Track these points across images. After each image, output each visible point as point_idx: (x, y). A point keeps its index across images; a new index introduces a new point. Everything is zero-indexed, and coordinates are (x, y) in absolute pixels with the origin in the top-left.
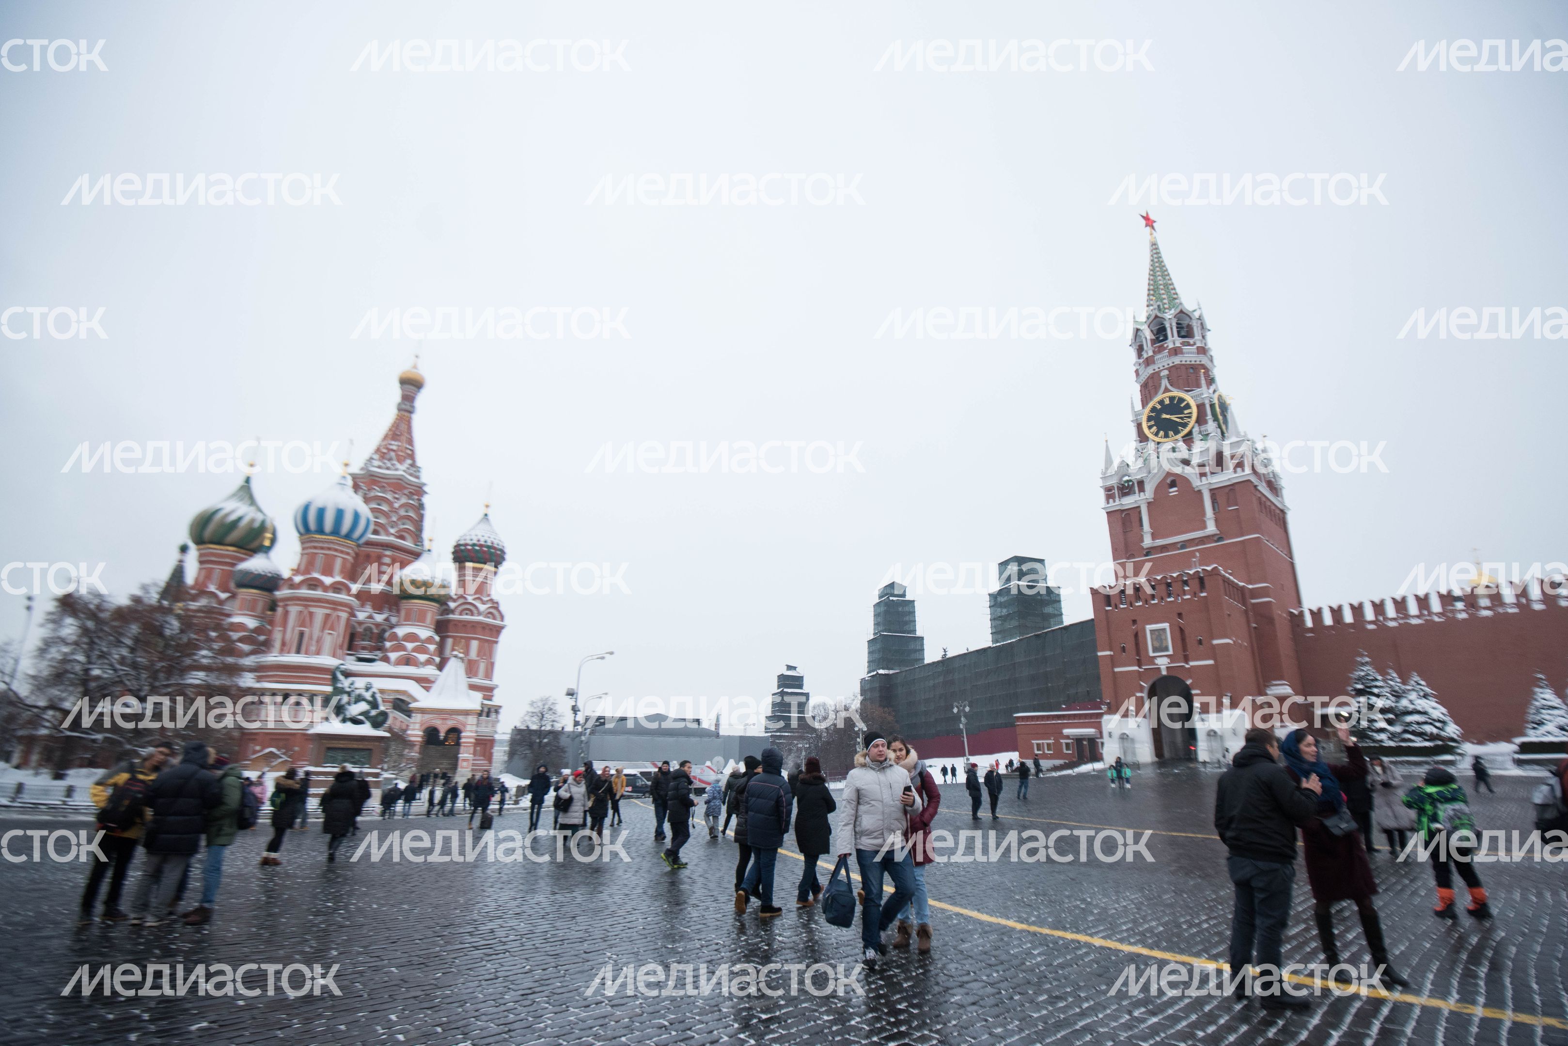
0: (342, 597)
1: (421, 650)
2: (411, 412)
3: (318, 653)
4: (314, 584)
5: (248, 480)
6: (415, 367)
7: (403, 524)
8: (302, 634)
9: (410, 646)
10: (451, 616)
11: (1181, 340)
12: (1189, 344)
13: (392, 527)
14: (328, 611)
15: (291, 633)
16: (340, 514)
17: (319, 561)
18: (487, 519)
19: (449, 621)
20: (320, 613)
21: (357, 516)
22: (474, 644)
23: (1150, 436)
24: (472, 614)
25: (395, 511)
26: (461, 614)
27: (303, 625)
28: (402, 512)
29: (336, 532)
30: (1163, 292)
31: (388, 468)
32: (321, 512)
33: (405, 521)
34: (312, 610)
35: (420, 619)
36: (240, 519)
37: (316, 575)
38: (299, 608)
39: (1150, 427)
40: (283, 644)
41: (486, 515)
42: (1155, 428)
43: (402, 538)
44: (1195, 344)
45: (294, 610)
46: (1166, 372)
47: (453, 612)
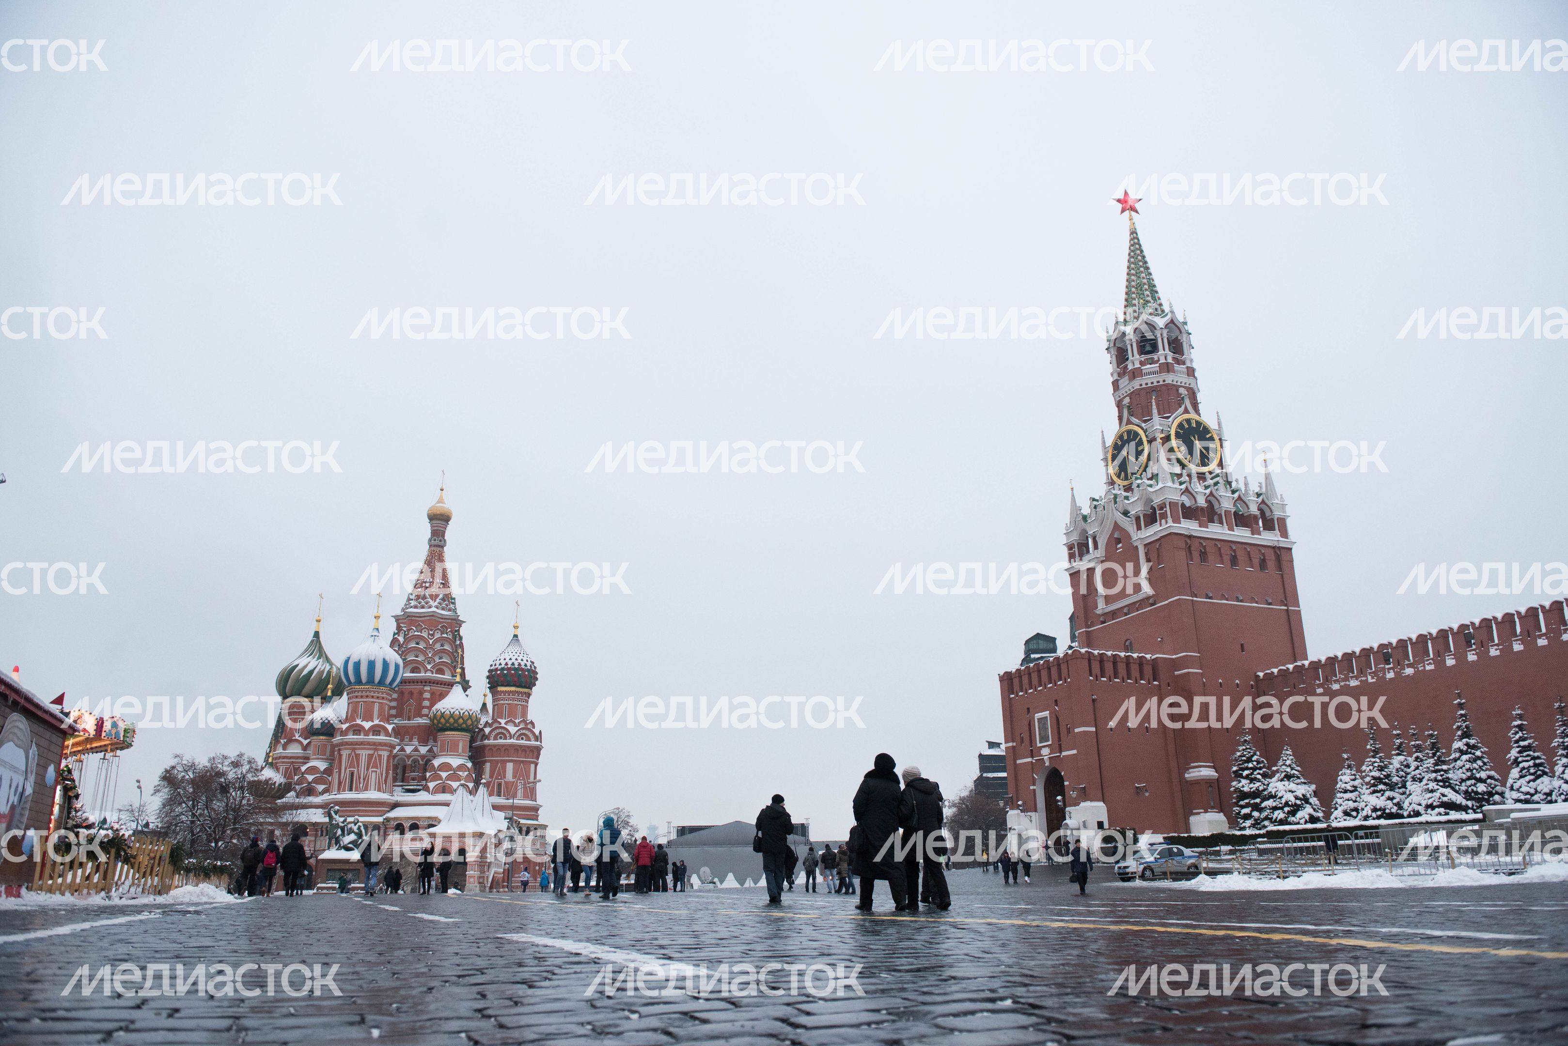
0: (382, 738)
1: (454, 777)
2: (442, 547)
3: (366, 789)
4: (358, 730)
5: (317, 634)
6: (441, 500)
7: (441, 658)
8: (352, 774)
9: (444, 775)
10: (486, 741)
11: (1143, 358)
12: (1152, 362)
13: (429, 663)
14: (371, 752)
15: (345, 774)
16: (372, 664)
17: (361, 709)
18: (518, 640)
19: (484, 746)
20: (364, 754)
21: (386, 664)
22: (510, 766)
23: (1115, 478)
24: (505, 738)
25: (429, 647)
26: (495, 738)
27: (352, 766)
28: (438, 647)
29: (370, 680)
30: (1134, 296)
31: (423, 607)
32: (357, 665)
33: (440, 655)
34: (358, 752)
35: (452, 749)
36: (312, 672)
37: (359, 721)
38: (348, 752)
40: (340, 783)
41: (516, 636)
43: (441, 671)
44: (1159, 360)
45: (345, 753)
47: (487, 737)
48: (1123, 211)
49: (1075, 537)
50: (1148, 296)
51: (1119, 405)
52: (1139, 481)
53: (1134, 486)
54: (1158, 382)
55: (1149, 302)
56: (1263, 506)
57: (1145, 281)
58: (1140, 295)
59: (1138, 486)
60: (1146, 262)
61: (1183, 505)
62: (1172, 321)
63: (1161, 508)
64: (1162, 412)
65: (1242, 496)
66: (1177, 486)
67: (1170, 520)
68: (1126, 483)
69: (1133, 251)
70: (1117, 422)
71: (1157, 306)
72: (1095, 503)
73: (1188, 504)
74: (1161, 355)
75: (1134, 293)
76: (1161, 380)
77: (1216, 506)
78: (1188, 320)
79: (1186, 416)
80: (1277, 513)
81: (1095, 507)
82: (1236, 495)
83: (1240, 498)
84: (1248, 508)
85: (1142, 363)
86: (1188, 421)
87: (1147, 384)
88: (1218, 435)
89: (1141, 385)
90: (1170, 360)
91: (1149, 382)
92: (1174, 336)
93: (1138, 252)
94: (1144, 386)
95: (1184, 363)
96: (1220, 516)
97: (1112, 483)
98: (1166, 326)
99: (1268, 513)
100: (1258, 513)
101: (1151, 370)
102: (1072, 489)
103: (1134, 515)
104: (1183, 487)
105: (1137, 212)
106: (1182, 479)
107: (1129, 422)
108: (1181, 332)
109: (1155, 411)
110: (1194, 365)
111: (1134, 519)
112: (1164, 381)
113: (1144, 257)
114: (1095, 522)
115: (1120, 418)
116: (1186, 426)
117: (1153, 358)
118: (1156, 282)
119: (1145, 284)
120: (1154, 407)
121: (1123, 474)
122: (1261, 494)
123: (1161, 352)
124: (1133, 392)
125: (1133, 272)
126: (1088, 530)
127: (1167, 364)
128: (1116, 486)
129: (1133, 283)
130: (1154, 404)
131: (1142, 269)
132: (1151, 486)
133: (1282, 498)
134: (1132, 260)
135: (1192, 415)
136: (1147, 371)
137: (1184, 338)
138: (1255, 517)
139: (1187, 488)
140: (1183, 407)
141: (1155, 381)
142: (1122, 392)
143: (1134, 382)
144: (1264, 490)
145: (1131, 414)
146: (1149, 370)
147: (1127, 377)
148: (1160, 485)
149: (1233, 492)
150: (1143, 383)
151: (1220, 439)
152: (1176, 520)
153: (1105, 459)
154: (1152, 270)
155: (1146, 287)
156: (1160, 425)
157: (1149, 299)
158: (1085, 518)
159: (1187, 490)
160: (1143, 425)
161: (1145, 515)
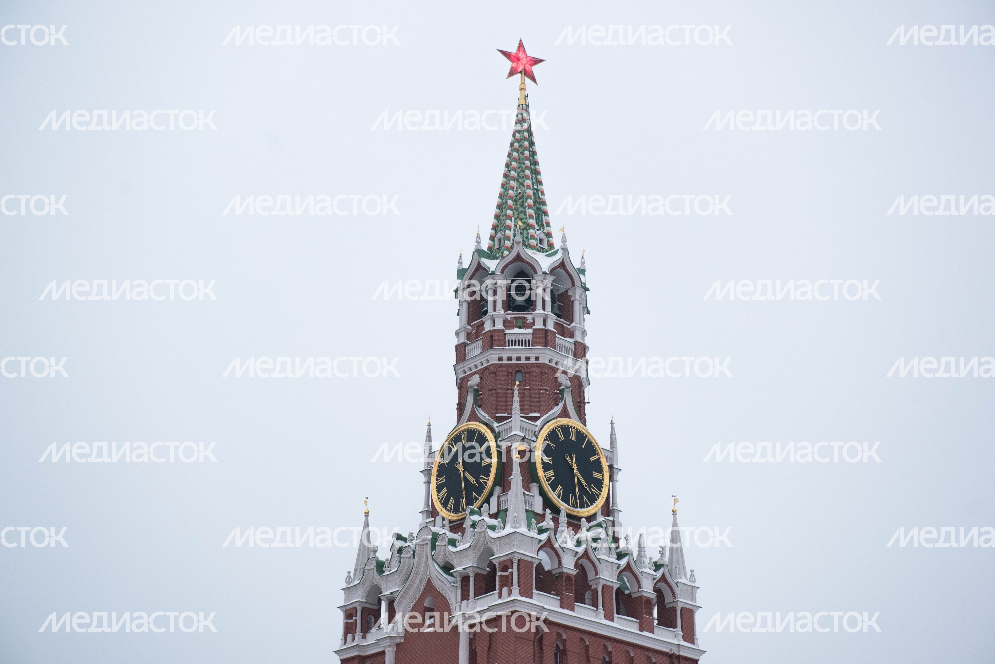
11: (511, 315)
12: (523, 324)
23: (438, 506)
30: (509, 212)
39: (439, 488)
42: (445, 490)
44: (534, 324)
46: (475, 380)
48: (512, 73)
49: (359, 597)
50: (531, 217)
51: (462, 385)
52: (476, 518)
53: (467, 524)
54: (528, 359)
55: (532, 227)
56: (662, 585)
57: (530, 192)
58: (520, 214)
59: (474, 526)
60: (536, 163)
61: (540, 567)
62: (562, 265)
63: (505, 568)
64: (527, 408)
65: (632, 564)
66: (534, 534)
67: (515, 589)
68: (454, 516)
69: (518, 141)
70: (455, 413)
71: (543, 236)
72: (399, 544)
73: (547, 567)
74: (539, 315)
75: (510, 208)
76: (533, 356)
77: (591, 576)
78: (587, 267)
79: (563, 421)
80: (683, 600)
81: (400, 550)
82: (623, 562)
83: (628, 567)
84: (640, 586)
85: (507, 324)
86: (566, 429)
87: (510, 359)
88: (608, 459)
89: (500, 359)
90: (550, 326)
91: (514, 356)
92: (562, 289)
93: (526, 144)
94: (505, 361)
95: (572, 335)
96: (595, 592)
97: (432, 513)
98: (553, 271)
99: (668, 598)
100: (653, 596)
101: (521, 337)
102: (367, 514)
103: (460, 574)
104: (544, 537)
105: (533, 79)
106: (544, 524)
107: (473, 417)
108: (573, 284)
109: (516, 405)
110: (587, 341)
111: (459, 579)
112: (537, 359)
113: (534, 153)
114: (396, 576)
115: (461, 408)
116: (562, 438)
117: (525, 319)
118: (547, 198)
119: (529, 197)
120: (516, 398)
121: (452, 501)
122: (662, 565)
123: (539, 311)
124: (486, 368)
125: (513, 173)
126: (383, 587)
127: (546, 331)
128: (439, 520)
129: (511, 192)
130: (516, 392)
131: (528, 172)
132: (493, 528)
133: (692, 575)
134: (515, 154)
135: (573, 422)
136: (514, 338)
137: (577, 295)
138: (648, 601)
139: (549, 540)
140: (561, 405)
141: (523, 356)
142: (469, 365)
143: (491, 351)
144: (666, 559)
145: (478, 403)
146: (517, 338)
147: (480, 343)
148: (508, 530)
149: (620, 556)
150: (505, 356)
151: (611, 467)
152: (526, 592)
153: (427, 472)
154: (543, 177)
155: (530, 202)
156: (522, 429)
157: (532, 222)
158: (380, 566)
159: (549, 544)
160: (495, 425)
161: (477, 575)
